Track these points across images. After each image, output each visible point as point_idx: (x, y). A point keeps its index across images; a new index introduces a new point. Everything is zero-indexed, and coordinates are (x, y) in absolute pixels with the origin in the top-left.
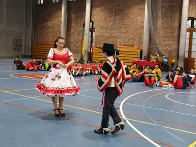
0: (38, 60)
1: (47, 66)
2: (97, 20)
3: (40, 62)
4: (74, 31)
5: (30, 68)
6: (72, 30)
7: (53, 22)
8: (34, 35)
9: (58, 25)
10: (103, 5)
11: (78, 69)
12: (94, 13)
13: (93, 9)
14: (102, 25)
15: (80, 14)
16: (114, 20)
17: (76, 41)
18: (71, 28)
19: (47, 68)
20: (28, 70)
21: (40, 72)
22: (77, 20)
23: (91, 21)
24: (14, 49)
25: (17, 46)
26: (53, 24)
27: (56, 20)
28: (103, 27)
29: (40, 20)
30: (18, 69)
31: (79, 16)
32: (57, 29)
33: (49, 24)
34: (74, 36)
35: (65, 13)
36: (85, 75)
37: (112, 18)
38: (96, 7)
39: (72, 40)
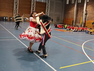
0: (63, 25)
1: (66, 27)
2: (88, 10)
3: (63, 26)
4: (79, 14)
5: (59, 27)
6: (78, 14)
7: (72, 11)
8: (64, 16)
9: (73, 12)
10: (91, 4)
11: (76, 29)
12: (87, 7)
14: (90, 12)
15: (82, 8)
17: (80, 18)
18: (78, 13)
19: (65, 28)
20: (59, 28)
21: (63, 29)
22: (81, 10)
23: (86, 11)
24: (57, 21)
25: (58, 20)
27: (73, 10)
28: (91, 13)
30: (55, 27)
31: (81, 9)
32: (73, 14)
33: (70, 12)
34: (79, 16)
35: (76, 7)
36: (79, 31)
38: (89, 5)
39: (78, 18)
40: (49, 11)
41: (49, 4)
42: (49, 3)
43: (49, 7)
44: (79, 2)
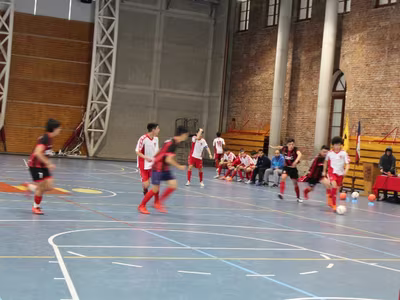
2: (350, 67)
6: (300, 94)
7: (265, 75)
10: (365, 26)
12: (345, 49)
13: (345, 38)
14: (359, 79)
16: (387, 65)
18: (297, 90)
22: (311, 67)
23: (336, 70)
26: (265, 81)
28: (363, 87)
29: (241, 71)
31: (314, 59)
33: (257, 80)
34: (303, 110)
37: (383, 62)
38: (352, 33)
39: (298, 121)
40: (111, 81)
41: (112, 34)
42: (115, 25)
43: (114, 51)
44: (303, 15)
